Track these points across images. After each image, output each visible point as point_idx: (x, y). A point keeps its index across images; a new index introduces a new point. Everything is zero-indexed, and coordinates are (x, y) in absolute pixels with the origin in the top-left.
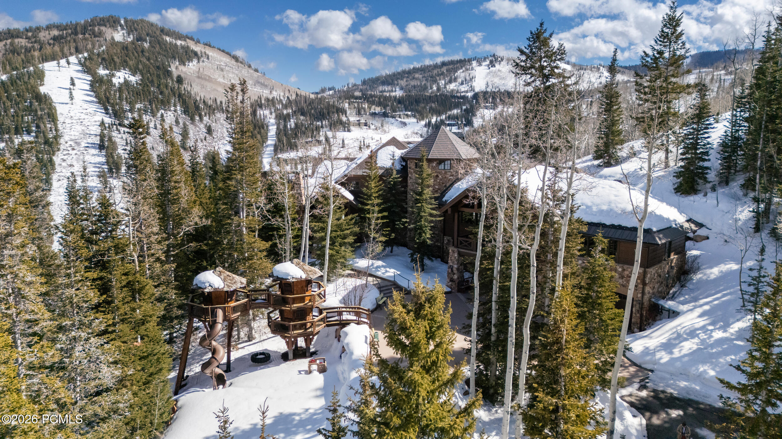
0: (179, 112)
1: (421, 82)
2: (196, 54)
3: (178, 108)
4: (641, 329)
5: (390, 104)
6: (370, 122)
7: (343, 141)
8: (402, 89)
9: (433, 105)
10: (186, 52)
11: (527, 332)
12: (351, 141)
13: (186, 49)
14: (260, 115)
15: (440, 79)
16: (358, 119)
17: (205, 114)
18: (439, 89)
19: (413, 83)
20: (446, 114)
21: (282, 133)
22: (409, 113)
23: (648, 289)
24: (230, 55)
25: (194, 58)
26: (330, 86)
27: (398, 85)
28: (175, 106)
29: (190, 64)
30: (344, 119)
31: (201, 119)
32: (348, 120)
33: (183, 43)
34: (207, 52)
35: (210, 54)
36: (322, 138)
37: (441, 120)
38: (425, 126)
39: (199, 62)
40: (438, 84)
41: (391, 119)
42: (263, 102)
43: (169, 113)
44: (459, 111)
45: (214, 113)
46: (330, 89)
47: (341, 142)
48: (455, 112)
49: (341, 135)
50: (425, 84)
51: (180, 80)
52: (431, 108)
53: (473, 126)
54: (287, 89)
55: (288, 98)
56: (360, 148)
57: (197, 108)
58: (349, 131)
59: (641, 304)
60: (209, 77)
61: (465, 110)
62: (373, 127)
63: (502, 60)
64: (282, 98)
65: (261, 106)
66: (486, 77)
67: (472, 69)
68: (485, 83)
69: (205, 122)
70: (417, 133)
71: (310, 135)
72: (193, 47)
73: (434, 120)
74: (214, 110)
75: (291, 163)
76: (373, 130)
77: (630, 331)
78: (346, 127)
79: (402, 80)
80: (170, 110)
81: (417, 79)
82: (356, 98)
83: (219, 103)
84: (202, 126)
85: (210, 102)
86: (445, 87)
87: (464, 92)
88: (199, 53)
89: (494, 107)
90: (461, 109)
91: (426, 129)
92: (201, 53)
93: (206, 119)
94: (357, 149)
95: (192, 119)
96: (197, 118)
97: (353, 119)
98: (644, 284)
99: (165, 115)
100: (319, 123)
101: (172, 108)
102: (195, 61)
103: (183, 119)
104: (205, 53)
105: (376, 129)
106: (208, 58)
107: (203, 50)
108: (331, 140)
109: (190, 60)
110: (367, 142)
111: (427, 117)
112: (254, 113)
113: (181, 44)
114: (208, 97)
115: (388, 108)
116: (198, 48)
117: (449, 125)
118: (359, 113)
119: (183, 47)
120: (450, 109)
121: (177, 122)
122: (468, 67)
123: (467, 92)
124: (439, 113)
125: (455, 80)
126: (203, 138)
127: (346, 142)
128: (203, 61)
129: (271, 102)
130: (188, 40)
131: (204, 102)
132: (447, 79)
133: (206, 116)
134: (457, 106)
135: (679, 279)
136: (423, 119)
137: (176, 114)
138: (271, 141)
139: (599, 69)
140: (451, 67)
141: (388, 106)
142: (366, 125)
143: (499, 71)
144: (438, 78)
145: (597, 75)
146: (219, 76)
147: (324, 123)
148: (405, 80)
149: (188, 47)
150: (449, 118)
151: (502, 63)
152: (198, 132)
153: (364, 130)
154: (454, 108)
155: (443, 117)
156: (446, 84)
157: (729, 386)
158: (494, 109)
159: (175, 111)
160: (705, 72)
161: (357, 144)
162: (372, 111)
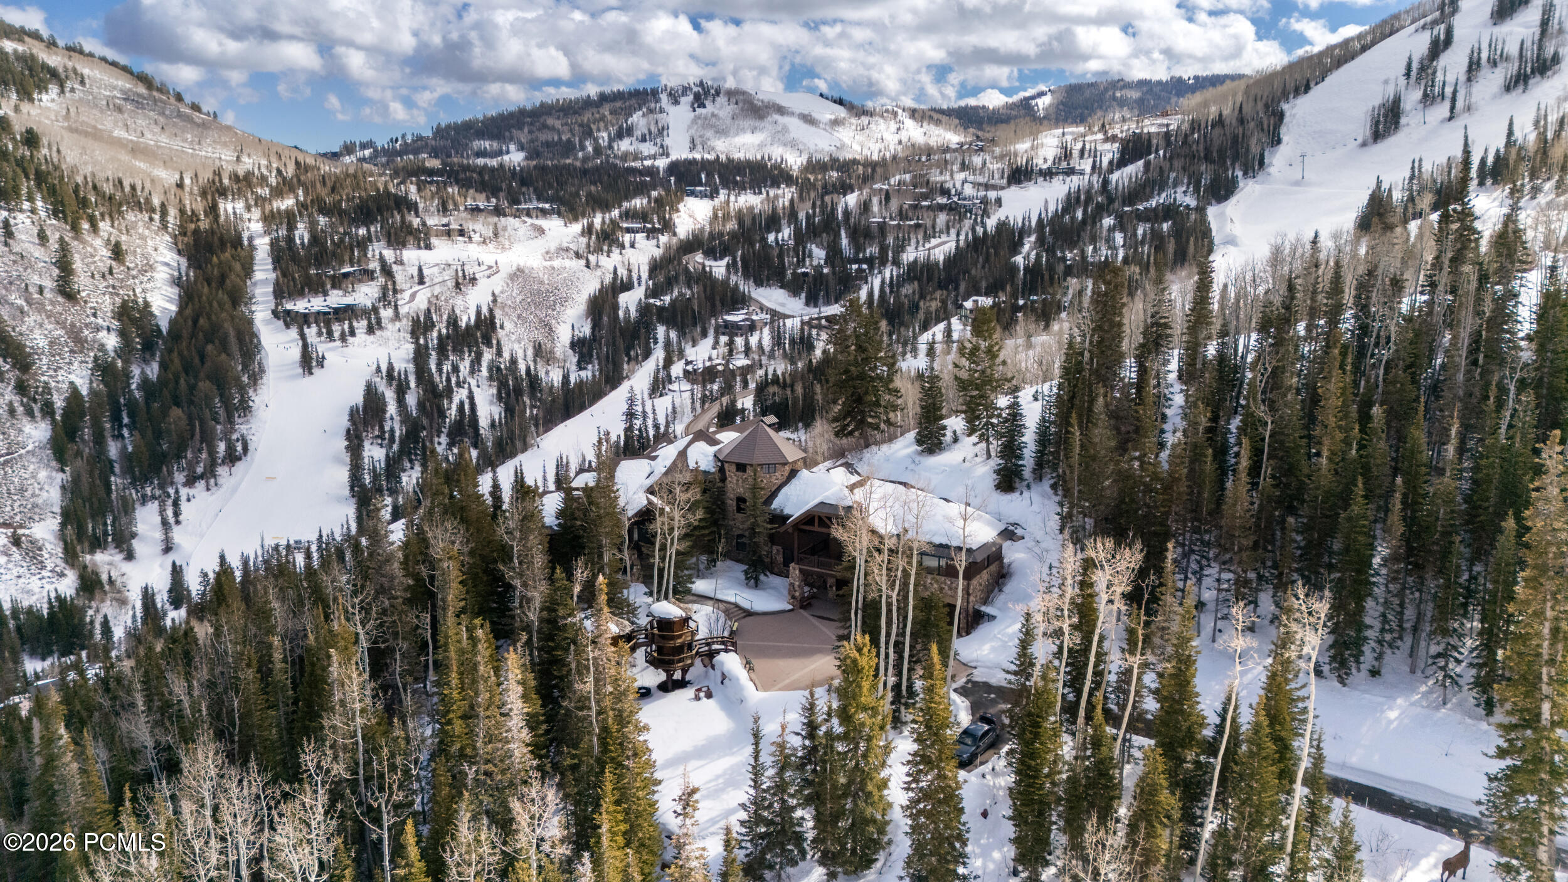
0: (43, 214)
1: (559, 133)
2: (54, 74)
3: (39, 204)
4: (968, 633)
5: (504, 186)
6: (470, 226)
7: (420, 270)
8: (521, 148)
9: (593, 188)
10: (31, 69)
11: (891, 650)
12: (436, 270)
13: (29, 61)
14: (227, 215)
15: (599, 130)
16: (445, 221)
17: (102, 215)
18: (598, 150)
19: (544, 136)
20: (620, 206)
21: (283, 254)
22: (547, 206)
23: (972, 598)
24: (131, 73)
25: (49, 81)
26: (365, 140)
27: (511, 139)
28: (31, 199)
29: (44, 97)
30: (416, 222)
31: (94, 228)
32: (424, 224)
33: (20, 48)
34: (79, 68)
35: (86, 71)
36: (374, 265)
37: (611, 220)
38: (583, 233)
39: (62, 92)
40: (596, 140)
41: (511, 220)
42: (226, 181)
43: (21, 217)
44: (645, 201)
45: (120, 213)
46: (363, 146)
47: (416, 274)
48: (638, 203)
49: (412, 255)
50: (569, 141)
51: (31, 139)
52: (589, 195)
53: (675, 234)
54: (273, 150)
55: (279, 171)
56: (458, 285)
57: (84, 203)
58: (428, 247)
59: (967, 611)
60: (95, 127)
61: (656, 200)
62: (476, 238)
63: (718, 93)
64: (265, 172)
65: (223, 192)
66: (689, 127)
67: (662, 111)
68: (688, 140)
69: (105, 235)
70: (567, 250)
71: (347, 258)
72: (45, 57)
73: (597, 221)
74: (120, 205)
75: (316, 322)
76: (479, 243)
77: (959, 635)
78: (422, 238)
79: (521, 129)
80: (21, 211)
81: (553, 129)
82: (431, 172)
83: (127, 189)
84: (98, 242)
85: (108, 188)
86: (610, 147)
87: (650, 157)
88: (61, 70)
89: (712, 195)
90: (649, 197)
91: (584, 240)
92: (66, 70)
93: (104, 226)
94: (451, 284)
95: (75, 228)
96: (86, 226)
97: (432, 221)
98: (969, 594)
99: (12, 222)
100: (362, 231)
101: (26, 205)
102: (54, 89)
103: (56, 229)
104: (75, 71)
105: (484, 242)
106: (82, 83)
107: (70, 64)
108: (395, 268)
109: (42, 88)
110: (469, 270)
111: (584, 216)
112: (213, 210)
113: (15, 51)
114: (101, 176)
115: (502, 195)
116: (54, 60)
117: (628, 230)
118: (444, 209)
119: (20, 57)
120: (628, 198)
121: (42, 237)
122: (653, 105)
123: (654, 157)
124: (606, 207)
125: (630, 131)
126: (106, 270)
127: (426, 272)
128: (73, 90)
129: (244, 183)
130: (27, 39)
131: (95, 187)
132: (613, 130)
133: (103, 219)
134: (641, 190)
135: (997, 583)
136: (576, 219)
137: (36, 218)
138: (264, 273)
139: (895, 114)
140: (618, 104)
141: (501, 190)
142: (461, 233)
143: (713, 115)
144: (594, 127)
145: (893, 126)
146: (116, 122)
147: (372, 229)
148: (526, 130)
149: (33, 57)
150: (627, 215)
151: (718, 99)
152: (92, 256)
153: (461, 245)
154: (634, 196)
155: (616, 213)
156: (611, 140)
157: (1008, 672)
158: (712, 198)
159: (33, 211)
160: (1072, 133)
161: (448, 275)
162: (469, 202)
